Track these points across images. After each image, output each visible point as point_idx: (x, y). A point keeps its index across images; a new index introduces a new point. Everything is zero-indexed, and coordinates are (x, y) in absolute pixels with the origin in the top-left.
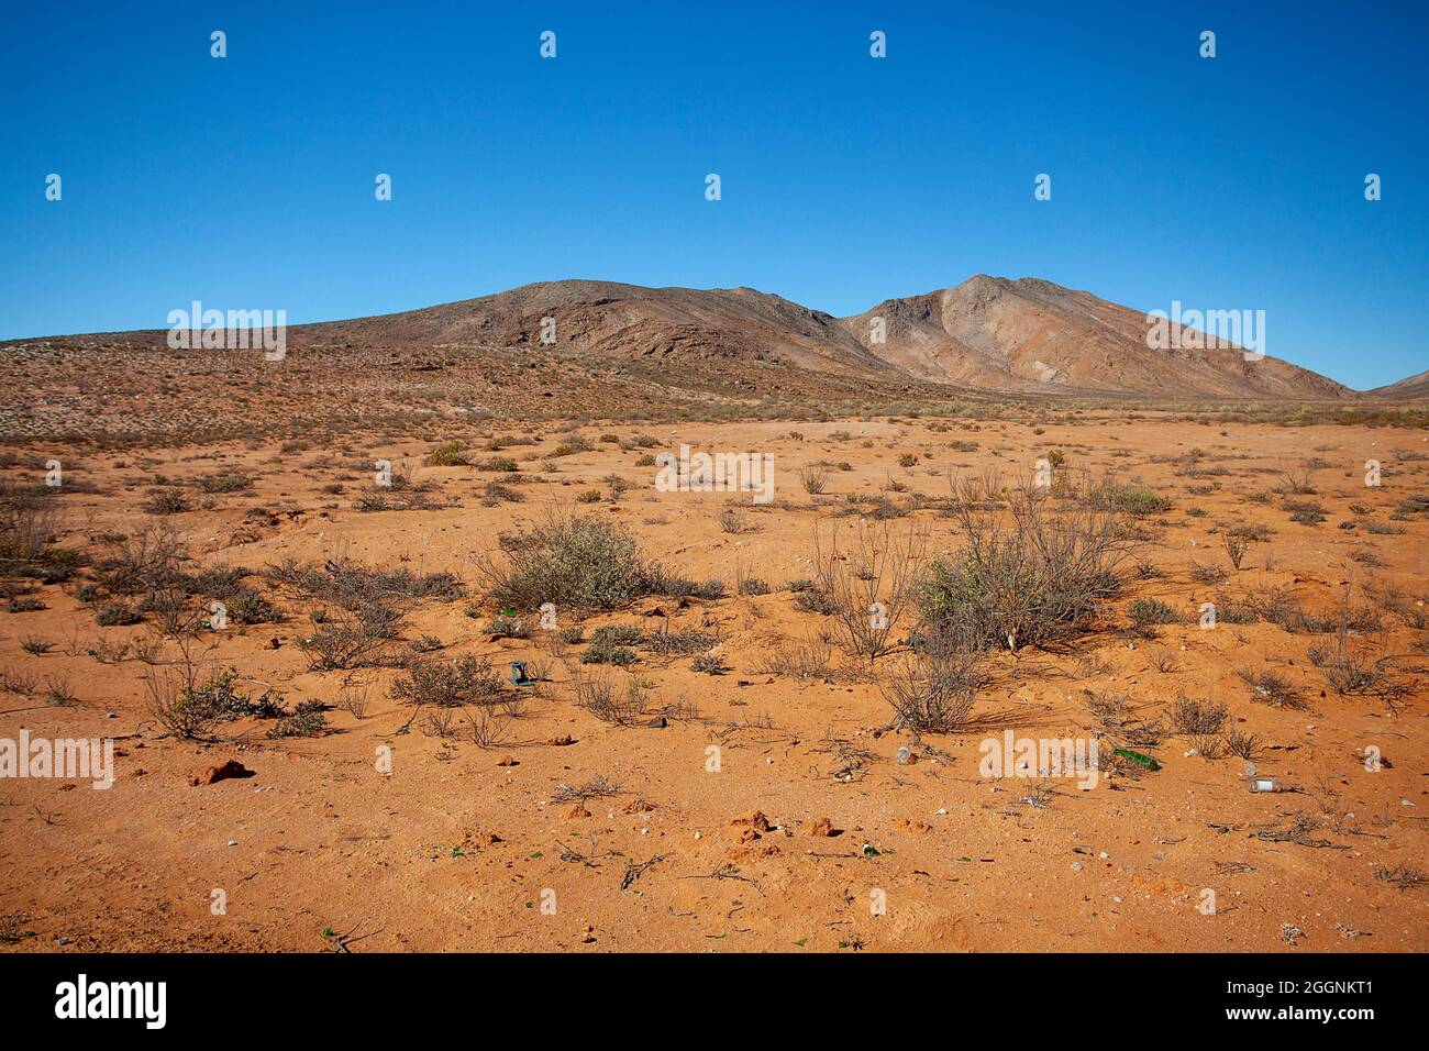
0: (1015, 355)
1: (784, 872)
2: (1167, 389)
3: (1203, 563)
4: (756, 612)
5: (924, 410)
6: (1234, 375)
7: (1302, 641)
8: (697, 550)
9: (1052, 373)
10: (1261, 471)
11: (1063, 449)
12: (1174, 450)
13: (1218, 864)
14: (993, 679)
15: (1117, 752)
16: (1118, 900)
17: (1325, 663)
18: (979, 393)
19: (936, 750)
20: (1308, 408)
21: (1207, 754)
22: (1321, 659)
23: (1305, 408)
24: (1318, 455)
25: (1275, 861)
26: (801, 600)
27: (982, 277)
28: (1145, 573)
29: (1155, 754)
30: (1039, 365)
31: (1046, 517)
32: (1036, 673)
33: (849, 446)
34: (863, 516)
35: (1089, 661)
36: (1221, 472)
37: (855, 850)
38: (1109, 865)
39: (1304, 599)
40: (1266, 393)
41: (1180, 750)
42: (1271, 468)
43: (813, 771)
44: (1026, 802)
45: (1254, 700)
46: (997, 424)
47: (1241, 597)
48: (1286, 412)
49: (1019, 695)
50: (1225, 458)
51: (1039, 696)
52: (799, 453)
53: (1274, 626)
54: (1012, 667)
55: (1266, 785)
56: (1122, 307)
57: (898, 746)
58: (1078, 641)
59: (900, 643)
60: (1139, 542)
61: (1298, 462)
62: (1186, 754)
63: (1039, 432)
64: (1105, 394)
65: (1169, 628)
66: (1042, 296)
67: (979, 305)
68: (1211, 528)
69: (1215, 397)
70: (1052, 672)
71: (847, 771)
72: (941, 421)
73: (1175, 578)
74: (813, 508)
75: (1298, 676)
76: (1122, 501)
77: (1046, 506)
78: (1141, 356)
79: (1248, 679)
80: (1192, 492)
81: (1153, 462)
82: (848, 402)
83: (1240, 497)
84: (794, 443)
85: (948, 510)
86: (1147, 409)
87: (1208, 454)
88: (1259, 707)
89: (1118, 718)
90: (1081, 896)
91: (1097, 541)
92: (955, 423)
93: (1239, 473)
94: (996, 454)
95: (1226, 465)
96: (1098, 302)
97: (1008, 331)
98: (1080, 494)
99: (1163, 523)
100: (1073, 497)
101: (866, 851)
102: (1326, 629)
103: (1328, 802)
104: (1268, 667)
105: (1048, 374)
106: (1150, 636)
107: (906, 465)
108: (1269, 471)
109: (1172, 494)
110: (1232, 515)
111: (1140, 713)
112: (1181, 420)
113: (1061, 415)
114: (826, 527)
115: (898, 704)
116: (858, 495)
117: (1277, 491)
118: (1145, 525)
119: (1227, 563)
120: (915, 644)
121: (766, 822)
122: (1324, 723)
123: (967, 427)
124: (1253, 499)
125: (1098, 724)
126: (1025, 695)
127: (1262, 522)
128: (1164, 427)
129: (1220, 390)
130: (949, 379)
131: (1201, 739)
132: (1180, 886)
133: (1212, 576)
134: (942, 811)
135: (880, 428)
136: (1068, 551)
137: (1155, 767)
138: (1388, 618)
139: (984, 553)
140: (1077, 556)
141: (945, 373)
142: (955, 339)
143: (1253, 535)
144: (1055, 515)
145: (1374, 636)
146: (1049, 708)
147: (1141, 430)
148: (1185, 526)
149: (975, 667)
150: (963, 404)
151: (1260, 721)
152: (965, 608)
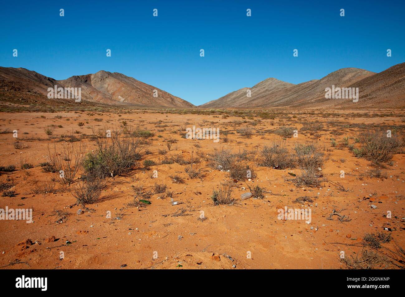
0: (113, 94)
1: (38, 256)
2: (153, 104)
3: (162, 149)
4: (28, 174)
5: (86, 109)
6: (169, 101)
7: (184, 167)
9: (123, 99)
10: (175, 125)
11: (127, 120)
12: (155, 120)
13: (164, 225)
14: (107, 186)
15: (140, 201)
16: (140, 240)
17: (189, 172)
18: (103, 104)
19: (90, 209)
20: (186, 110)
21: (162, 198)
22: (187, 171)
23: (185, 110)
24: (187, 121)
25: (177, 221)
26: (45, 169)
27: (103, 71)
28: (148, 153)
29: (150, 200)
30: (120, 97)
31: (121, 139)
32: (119, 183)
33: (62, 120)
34: (66, 141)
35: (133, 178)
36: (166, 126)
37: (64, 244)
38: (138, 231)
39: (184, 156)
40: (176, 106)
41: (156, 198)
42: (177, 125)
43: (49, 222)
44: (116, 219)
45: (173, 183)
46: (108, 114)
47: (170, 157)
48: (181, 111)
49: (114, 190)
50: (167, 122)
51: (120, 189)
52: (44, 123)
53: (177, 164)
54: (112, 182)
55: (175, 203)
56: (142, 82)
57: (78, 210)
58: (130, 173)
59: (78, 179)
60: (146, 145)
61: (183, 123)
62: (157, 199)
63: (120, 116)
64: (138, 106)
65: (153, 167)
66: (120, 78)
67: (102, 79)
68: (164, 140)
69: (165, 107)
70: (123, 182)
71: (61, 220)
72: (92, 112)
73: (155, 154)
74: (49, 140)
75: (183, 176)
76: (142, 134)
77: (121, 136)
78: (147, 96)
79: (172, 178)
80: (159, 131)
81: (150, 123)
82: (61, 107)
83: (170, 132)
84: (43, 119)
85: (94, 138)
86: (148, 110)
87: (163, 121)
88: (174, 184)
89: (141, 192)
90: (131, 241)
91: (135, 146)
92: (96, 113)
93: (170, 126)
94: (108, 122)
95: (167, 124)
96: (135, 81)
97: (111, 87)
98: (131, 133)
99: (152, 140)
100: (129, 134)
101: (67, 243)
102: (189, 163)
103: (189, 205)
104: (176, 174)
105: (122, 100)
106: (149, 169)
107: (81, 126)
109: (154, 132)
110: (169, 137)
111: (146, 190)
112: (157, 113)
113: (126, 111)
114: (52, 146)
115: (78, 197)
116: (65, 135)
117: (179, 130)
118: (147, 140)
119: (167, 149)
120: (83, 179)
121: (31, 242)
122: (188, 186)
123: (99, 114)
124: (173, 132)
125: (135, 194)
126: (116, 189)
127: (175, 138)
128: (153, 114)
129: (166, 105)
130: (94, 100)
131: (161, 194)
132: (155, 232)
133: (164, 153)
134: (92, 226)
135: (72, 114)
136: (127, 148)
137: (150, 203)
138: (201, 159)
139: (103, 150)
140: (130, 150)
141: (92, 98)
142: (95, 89)
143: (173, 142)
144: (124, 139)
145: (198, 164)
146: (122, 192)
147: (147, 115)
148: (157, 140)
149: (101, 183)
150: (98, 108)
151: (175, 188)
152: (98, 167)
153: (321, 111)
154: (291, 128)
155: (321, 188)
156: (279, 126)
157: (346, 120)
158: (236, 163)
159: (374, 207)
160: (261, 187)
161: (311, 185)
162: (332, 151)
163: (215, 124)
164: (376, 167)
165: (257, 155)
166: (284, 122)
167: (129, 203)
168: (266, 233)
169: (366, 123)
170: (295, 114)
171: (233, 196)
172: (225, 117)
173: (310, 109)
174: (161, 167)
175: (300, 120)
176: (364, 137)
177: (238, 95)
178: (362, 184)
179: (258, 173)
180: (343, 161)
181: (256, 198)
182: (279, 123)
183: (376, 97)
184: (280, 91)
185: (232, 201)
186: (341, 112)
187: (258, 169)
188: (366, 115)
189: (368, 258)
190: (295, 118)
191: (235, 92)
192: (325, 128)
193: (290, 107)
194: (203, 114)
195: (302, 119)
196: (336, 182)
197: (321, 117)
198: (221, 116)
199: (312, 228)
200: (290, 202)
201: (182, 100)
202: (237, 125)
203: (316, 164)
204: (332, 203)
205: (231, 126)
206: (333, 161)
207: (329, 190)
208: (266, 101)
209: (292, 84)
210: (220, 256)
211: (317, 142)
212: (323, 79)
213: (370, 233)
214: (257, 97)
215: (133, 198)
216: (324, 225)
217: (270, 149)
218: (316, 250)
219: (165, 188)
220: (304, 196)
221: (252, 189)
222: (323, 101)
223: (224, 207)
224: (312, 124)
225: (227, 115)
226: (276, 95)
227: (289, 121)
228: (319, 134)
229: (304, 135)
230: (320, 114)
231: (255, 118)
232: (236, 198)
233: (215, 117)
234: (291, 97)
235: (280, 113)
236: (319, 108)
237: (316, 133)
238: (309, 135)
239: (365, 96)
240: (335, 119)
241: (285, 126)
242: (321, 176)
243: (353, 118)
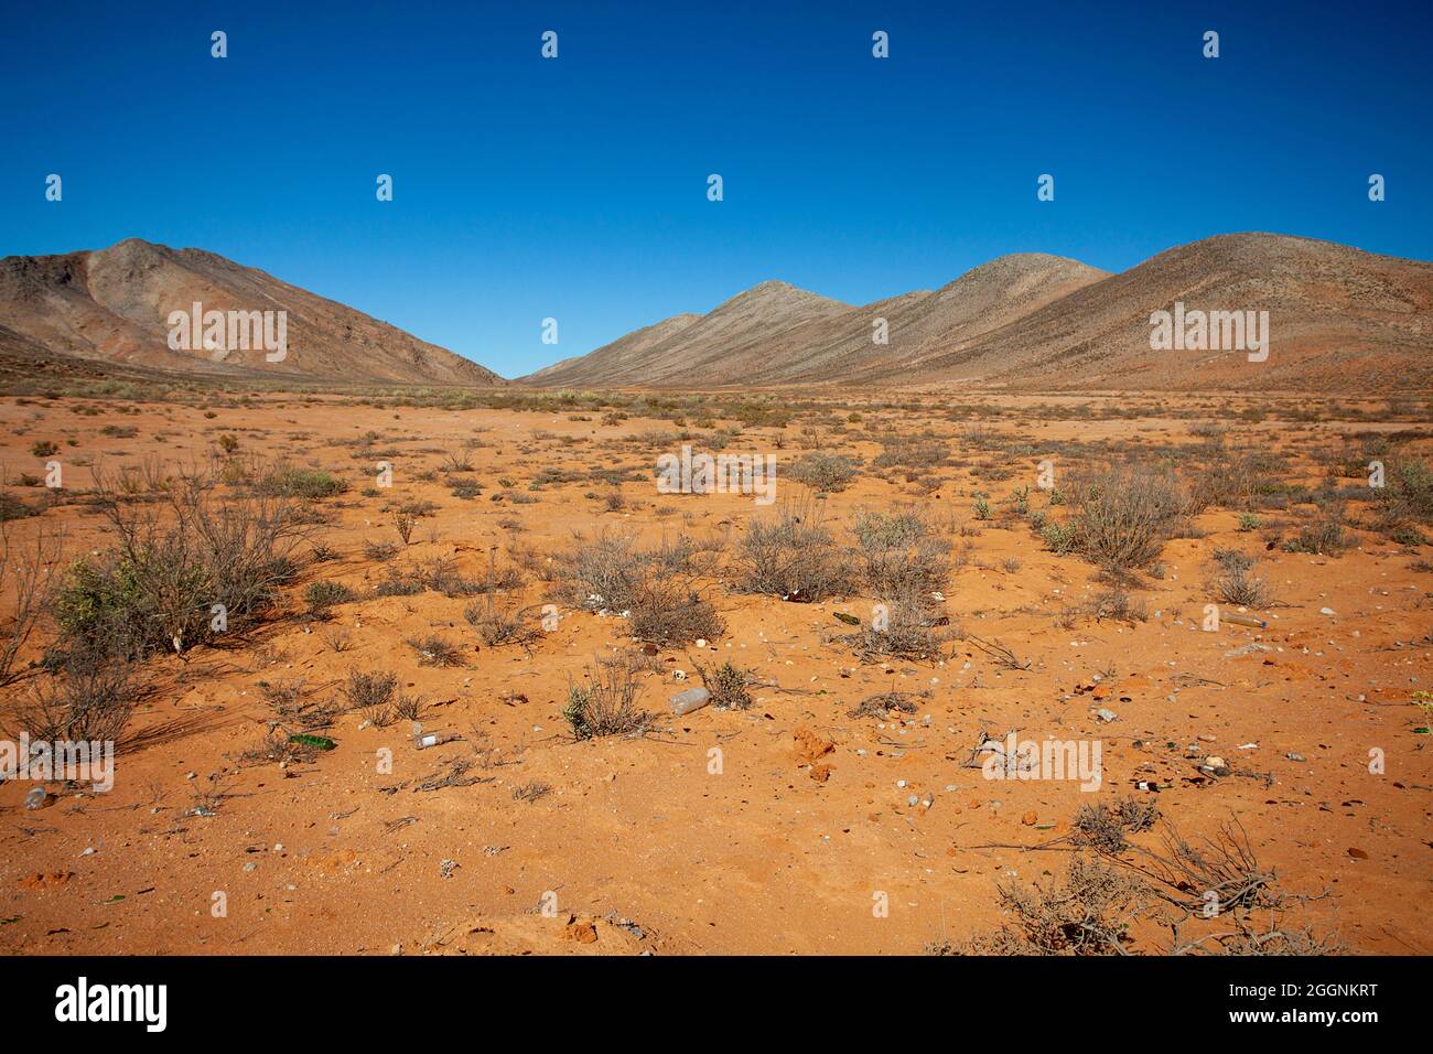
2: (345, 373)
3: (377, 541)
5: (68, 391)
6: (405, 361)
7: (461, 604)
10: (429, 451)
11: (238, 433)
12: (349, 433)
13: (388, 825)
14: (156, 688)
15: (292, 739)
16: (292, 888)
17: (479, 621)
18: (139, 372)
20: (469, 394)
21: (380, 723)
22: (475, 618)
23: (466, 394)
24: (475, 436)
25: (436, 808)
27: (137, 241)
28: (322, 556)
29: (330, 733)
31: (215, 506)
32: (207, 674)
35: (264, 652)
36: (393, 454)
38: (284, 856)
39: (462, 566)
40: (433, 379)
41: (354, 724)
42: (436, 448)
44: (193, 814)
46: (161, 407)
47: (411, 570)
48: (450, 397)
49: (187, 701)
50: (397, 440)
51: (210, 698)
53: (437, 594)
54: (178, 671)
55: (430, 740)
56: (299, 289)
57: (30, 789)
58: (252, 634)
59: (33, 665)
60: (314, 526)
61: (459, 443)
62: (360, 727)
63: (211, 416)
64: (283, 376)
65: (346, 608)
66: (211, 270)
67: (136, 273)
68: (384, 507)
69: (390, 382)
70: (225, 669)
72: (91, 403)
73: (352, 558)
75: (460, 636)
76: (298, 485)
77: (214, 495)
78: (317, 339)
79: (415, 645)
80: (367, 473)
81: (331, 444)
83: (411, 476)
85: (100, 504)
86: (326, 393)
87: (383, 437)
88: (426, 670)
89: (294, 705)
90: (254, 896)
91: (271, 529)
93: (410, 453)
94: (159, 439)
95: (398, 446)
96: (273, 282)
97: (173, 304)
98: (254, 480)
99: (339, 505)
100: (248, 483)
102: (482, 590)
103: (480, 743)
104: (432, 632)
106: (326, 618)
107: (43, 455)
108: (437, 452)
109: (348, 476)
110: (404, 494)
111: (315, 696)
112: (358, 404)
113: (236, 397)
117: (442, 470)
118: (320, 508)
119: (398, 541)
120: (54, 665)
122: (478, 674)
123: (125, 410)
124: (422, 477)
125: (274, 715)
126: (195, 699)
127: (428, 499)
128: (342, 410)
129: (392, 375)
130: (101, 355)
131: (373, 709)
132: (352, 853)
133: (384, 552)
134: (89, 851)
135: (5, 410)
136: (240, 539)
137: (331, 746)
138: (526, 575)
139: (140, 550)
140: (249, 545)
141: (94, 347)
142: (105, 310)
143: (420, 512)
144: (228, 503)
145: (515, 593)
146: (221, 708)
147: (319, 413)
148: (359, 506)
149: (132, 679)
150: (119, 384)
151: (430, 683)
152: (118, 615)
153: (943, 398)
154: (842, 458)
155: (942, 663)
156: (803, 452)
157: (1022, 428)
158: (652, 585)
159: (1108, 715)
160: (740, 668)
161: (909, 654)
162: (979, 535)
163: (576, 447)
164: (1113, 585)
165: (727, 556)
166: (820, 436)
167: (248, 748)
168: (761, 830)
169: (1084, 439)
170: (857, 407)
171: (642, 703)
172: (613, 421)
173: (904, 391)
174: (374, 609)
175: (874, 428)
176: (1077, 485)
177: (658, 342)
178: (1073, 644)
179: (729, 616)
180: (1011, 568)
181: (724, 708)
182: (801, 441)
183: (1113, 354)
184: (806, 326)
185: (639, 721)
186: (1006, 401)
187: (730, 603)
188: (1084, 413)
189: (1086, 887)
190: (854, 422)
191: (648, 329)
192: (956, 455)
193: (840, 384)
194: (534, 410)
195: (880, 427)
196: (990, 639)
197: (942, 420)
198: (597, 416)
199: (913, 799)
200: (841, 713)
201: (453, 356)
202: (656, 449)
203: (926, 579)
204: (978, 711)
205: (636, 451)
206: (982, 567)
207: (967, 666)
208: (755, 363)
209: (844, 306)
210: (598, 924)
211: (927, 505)
212: (947, 288)
213: (1094, 805)
214: (727, 347)
215: (265, 729)
216: (951, 788)
217: (771, 532)
218: (927, 875)
219: (389, 685)
220: (886, 691)
221: (709, 675)
222: (947, 366)
223: (610, 745)
224: (911, 442)
225: (619, 411)
226: (791, 344)
227: (835, 432)
228: (936, 476)
229: (885, 482)
230: (938, 408)
231: (720, 424)
232: (653, 712)
233: (576, 420)
234: (843, 350)
235: (805, 406)
236: (934, 387)
237: (927, 472)
238: (902, 480)
239: (1080, 350)
240: (986, 425)
241: (822, 452)
242: (943, 621)
243: (1043, 422)
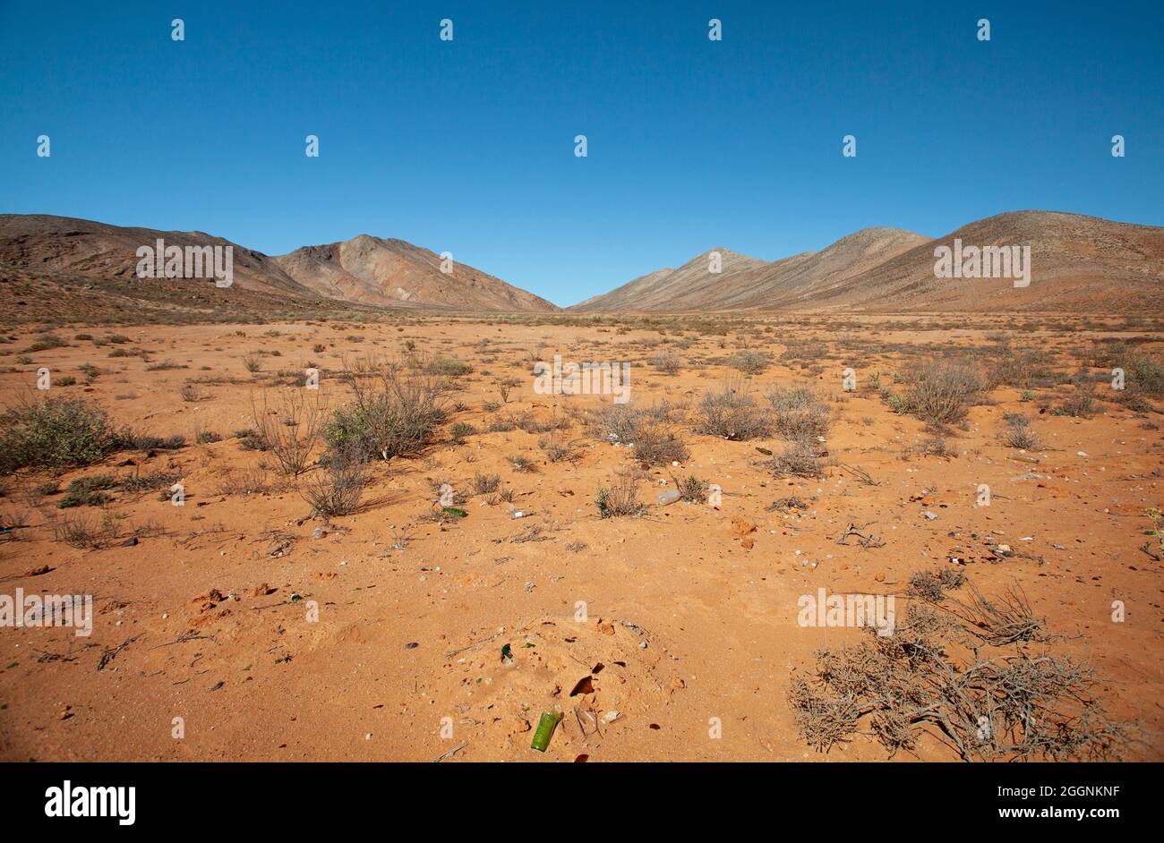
0: (386, 284)
1: (234, 625)
2: (471, 305)
3: (489, 400)
4: (211, 454)
5: (330, 317)
6: (505, 298)
7: (536, 437)
8: (161, 415)
9: (407, 295)
10: (517, 350)
11: (415, 340)
12: (475, 340)
13: (496, 560)
14: (374, 478)
15: (444, 510)
16: (446, 591)
17: (546, 447)
18: (364, 306)
19: (339, 526)
20: (540, 317)
21: (491, 503)
22: (544, 446)
23: (538, 317)
24: (543, 340)
25: (522, 552)
26: (244, 443)
27: (365, 236)
28: (459, 408)
29: (464, 508)
30: (400, 290)
31: (404, 380)
32: (400, 472)
33: (278, 340)
34: (289, 385)
35: (429, 461)
36: (498, 351)
37: (286, 599)
38: (441, 574)
39: (537, 415)
40: (520, 308)
41: (477, 504)
42: (522, 348)
43: (256, 555)
44: (394, 548)
45: (514, 471)
46: (376, 325)
47: (508, 417)
48: (529, 319)
49: (390, 486)
50: (500, 343)
51: (402, 485)
52: (242, 346)
53: (523, 431)
54: (385, 470)
55: (519, 514)
57: (314, 528)
58: (423, 451)
59: (315, 463)
60: (455, 391)
61: (534, 345)
62: (481, 505)
63: (401, 330)
64: (438, 308)
65: (472, 438)
66: (401, 250)
67: (363, 253)
68: (493, 381)
69: (495, 310)
70: (409, 470)
71: (280, 550)
72: (341, 323)
73: (475, 410)
74: (253, 381)
75: (536, 456)
76: (447, 368)
77: (403, 373)
78: (457, 287)
79: (511, 460)
80: (484, 362)
81: (464, 346)
82: (278, 311)
83: (507, 364)
84: (240, 339)
85: (345, 378)
86: (461, 317)
87: (492, 341)
88: (516, 474)
90: (426, 594)
91: (433, 393)
92: (349, 325)
93: (507, 351)
94: (375, 343)
95: (501, 347)
96: (433, 255)
97: (382, 269)
98: (423, 366)
99: (469, 380)
100: (420, 367)
101: (293, 598)
102: (547, 429)
103: (547, 518)
104: (520, 453)
105: (405, 295)
106: (462, 443)
107: (318, 351)
108: (522, 350)
109: (473, 364)
110: (504, 374)
112: (478, 323)
113: (413, 320)
114: (258, 393)
115: (313, 502)
116: (285, 372)
117: (525, 360)
118: (459, 381)
119: (501, 401)
120: (325, 463)
121: (220, 595)
122: (546, 478)
124: (514, 365)
125: (435, 496)
126: (393, 485)
127: (517, 377)
128: (469, 326)
129: (497, 306)
130: (346, 298)
131: (488, 495)
132: (477, 575)
133: (493, 407)
134: (343, 563)
135: (300, 328)
136: (416, 399)
137: (465, 515)
138: (573, 421)
139: (366, 403)
140: (421, 401)
141: (343, 294)
142: (348, 273)
143: (513, 384)
144: (410, 378)
145: (566, 431)
146: (407, 491)
147: (457, 327)
148: (480, 381)
149: (362, 473)
150: (355, 313)
151: (517, 482)
152: (355, 438)
153: (823, 317)
154: (761, 354)
155: (824, 480)
156: (738, 350)
157: (875, 336)
158: (647, 428)
159: (931, 515)
160: (699, 479)
161: (803, 474)
162: (847, 401)
163: (601, 347)
164: (935, 434)
165: (691, 412)
166: (747, 341)
167: (422, 514)
168: (711, 576)
169: (916, 342)
170: (770, 323)
171: (640, 498)
172: (623, 332)
173: (800, 314)
174: (488, 439)
175: (780, 336)
176: (912, 371)
177: (649, 285)
178: (908, 470)
179: (692, 448)
180: (868, 422)
181: (689, 503)
182: (736, 343)
183: (934, 289)
184: (739, 275)
185: (638, 509)
186: (864, 319)
187: (693, 440)
188: (915, 326)
189: (919, 621)
190: (769, 332)
191: (642, 278)
192: (832, 352)
193: (760, 309)
194: (577, 326)
195: (784, 335)
196: (856, 467)
197: (823, 331)
198: (614, 329)
199: (805, 562)
200: (761, 508)
201: (531, 295)
202: (648, 349)
203: (814, 428)
204: (847, 509)
205: (637, 349)
206: (849, 422)
207: (840, 482)
208: (708, 297)
209: (762, 262)
210: (615, 624)
211: (815, 383)
212: (827, 250)
213: (923, 571)
214: (690, 288)
215: (431, 504)
216: (829, 556)
217: (718, 398)
219: (496, 482)
220: (788, 496)
221: (680, 483)
222: (826, 298)
223: (621, 521)
224: (804, 344)
225: (626, 326)
226: (729, 285)
227: (757, 338)
228: (820, 366)
229: (788, 369)
230: (821, 323)
231: (686, 334)
232: (647, 503)
233: (601, 331)
234: (761, 289)
235: (738, 323)
236: (818, 311)
237: (814, 363)
238: (798, 368)
239: (913, 287)
240: (851, 334)
241: (748, 350)
242: (825, 454)
243: (889, 332)
